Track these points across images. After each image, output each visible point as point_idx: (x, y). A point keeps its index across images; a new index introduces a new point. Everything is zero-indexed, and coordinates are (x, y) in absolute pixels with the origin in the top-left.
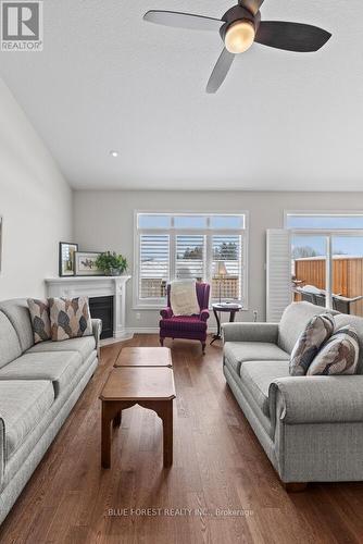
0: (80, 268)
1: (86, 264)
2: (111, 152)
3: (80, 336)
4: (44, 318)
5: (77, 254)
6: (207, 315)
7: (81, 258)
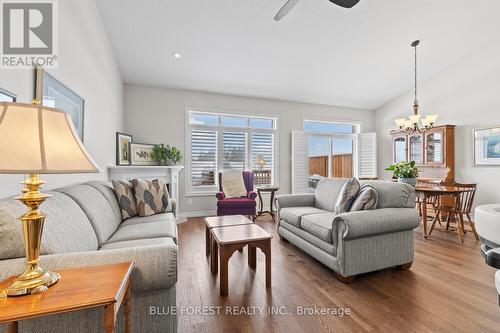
0: (135, 158)
1: (142, 155)
2: (174, 53)
3: (163, 212)
4: (129, 196)
5: (132, 145)
6: (254, 195)
7: (135, 149)
